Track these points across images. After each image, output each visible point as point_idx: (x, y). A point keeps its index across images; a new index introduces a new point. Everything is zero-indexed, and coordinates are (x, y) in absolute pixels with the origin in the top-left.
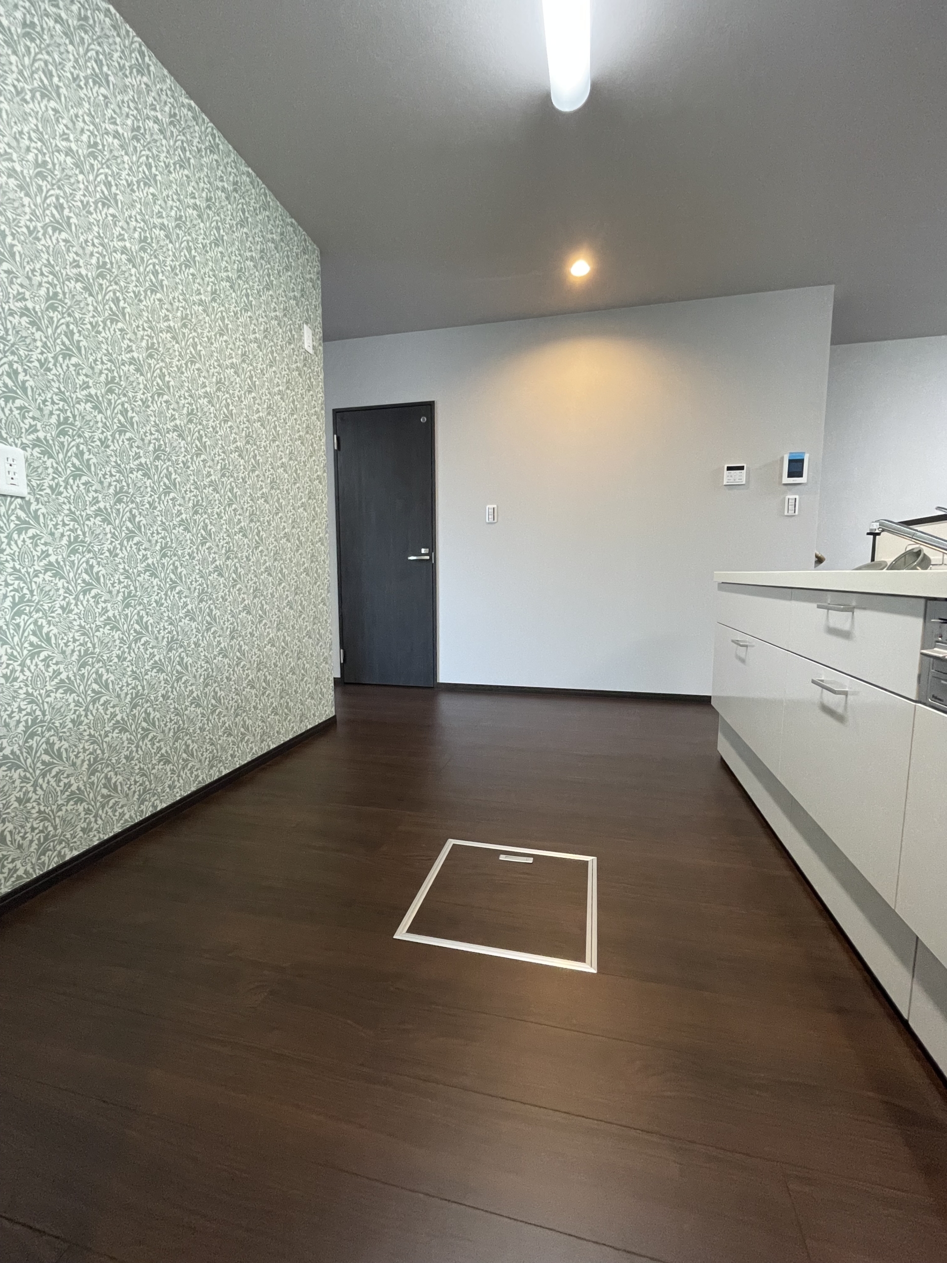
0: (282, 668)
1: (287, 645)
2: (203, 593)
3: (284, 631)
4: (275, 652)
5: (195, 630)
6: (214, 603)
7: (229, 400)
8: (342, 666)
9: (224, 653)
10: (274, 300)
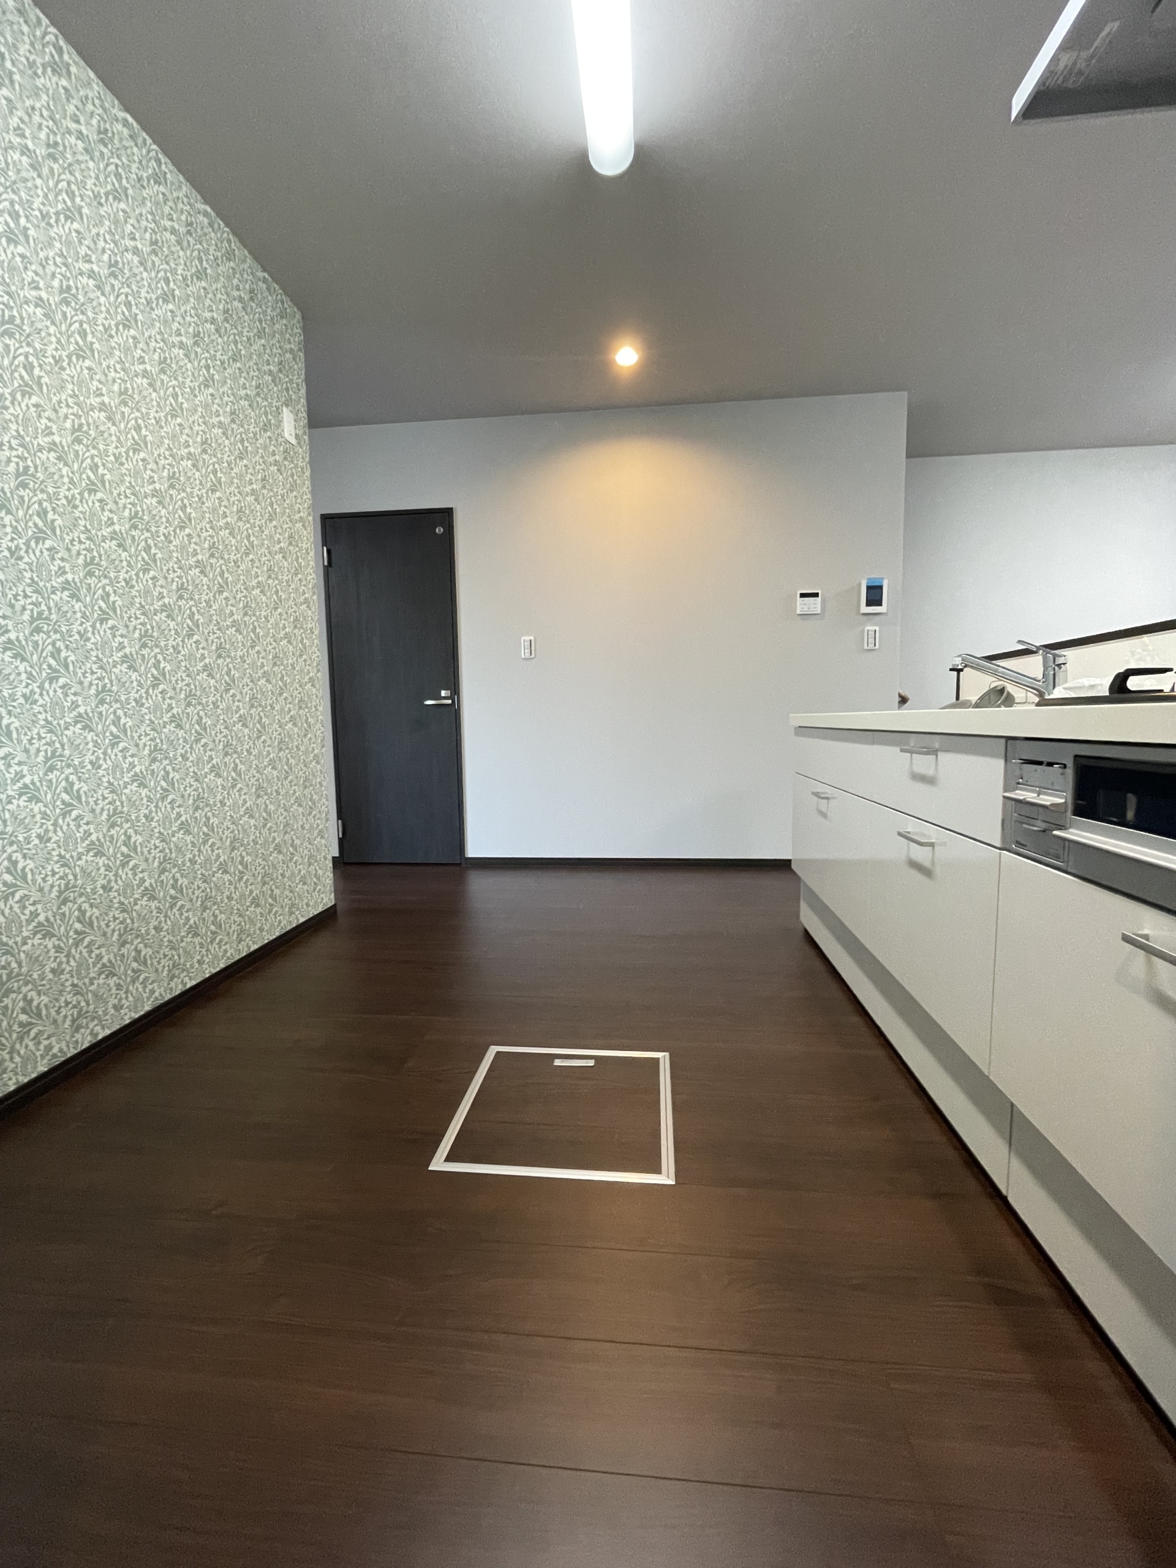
0: (263, 845)
1: (270, 815)
2: (155, 750)
3: (266, 797)
4: (255, 825)
5: (145, 800)
6: (171, 763)
7: (185, 501)
8: (341, 842)
9: (185, 828)
10: (243, 375)
